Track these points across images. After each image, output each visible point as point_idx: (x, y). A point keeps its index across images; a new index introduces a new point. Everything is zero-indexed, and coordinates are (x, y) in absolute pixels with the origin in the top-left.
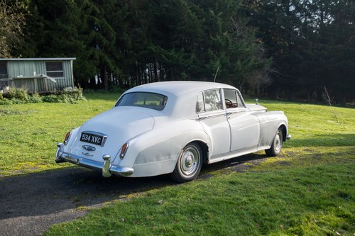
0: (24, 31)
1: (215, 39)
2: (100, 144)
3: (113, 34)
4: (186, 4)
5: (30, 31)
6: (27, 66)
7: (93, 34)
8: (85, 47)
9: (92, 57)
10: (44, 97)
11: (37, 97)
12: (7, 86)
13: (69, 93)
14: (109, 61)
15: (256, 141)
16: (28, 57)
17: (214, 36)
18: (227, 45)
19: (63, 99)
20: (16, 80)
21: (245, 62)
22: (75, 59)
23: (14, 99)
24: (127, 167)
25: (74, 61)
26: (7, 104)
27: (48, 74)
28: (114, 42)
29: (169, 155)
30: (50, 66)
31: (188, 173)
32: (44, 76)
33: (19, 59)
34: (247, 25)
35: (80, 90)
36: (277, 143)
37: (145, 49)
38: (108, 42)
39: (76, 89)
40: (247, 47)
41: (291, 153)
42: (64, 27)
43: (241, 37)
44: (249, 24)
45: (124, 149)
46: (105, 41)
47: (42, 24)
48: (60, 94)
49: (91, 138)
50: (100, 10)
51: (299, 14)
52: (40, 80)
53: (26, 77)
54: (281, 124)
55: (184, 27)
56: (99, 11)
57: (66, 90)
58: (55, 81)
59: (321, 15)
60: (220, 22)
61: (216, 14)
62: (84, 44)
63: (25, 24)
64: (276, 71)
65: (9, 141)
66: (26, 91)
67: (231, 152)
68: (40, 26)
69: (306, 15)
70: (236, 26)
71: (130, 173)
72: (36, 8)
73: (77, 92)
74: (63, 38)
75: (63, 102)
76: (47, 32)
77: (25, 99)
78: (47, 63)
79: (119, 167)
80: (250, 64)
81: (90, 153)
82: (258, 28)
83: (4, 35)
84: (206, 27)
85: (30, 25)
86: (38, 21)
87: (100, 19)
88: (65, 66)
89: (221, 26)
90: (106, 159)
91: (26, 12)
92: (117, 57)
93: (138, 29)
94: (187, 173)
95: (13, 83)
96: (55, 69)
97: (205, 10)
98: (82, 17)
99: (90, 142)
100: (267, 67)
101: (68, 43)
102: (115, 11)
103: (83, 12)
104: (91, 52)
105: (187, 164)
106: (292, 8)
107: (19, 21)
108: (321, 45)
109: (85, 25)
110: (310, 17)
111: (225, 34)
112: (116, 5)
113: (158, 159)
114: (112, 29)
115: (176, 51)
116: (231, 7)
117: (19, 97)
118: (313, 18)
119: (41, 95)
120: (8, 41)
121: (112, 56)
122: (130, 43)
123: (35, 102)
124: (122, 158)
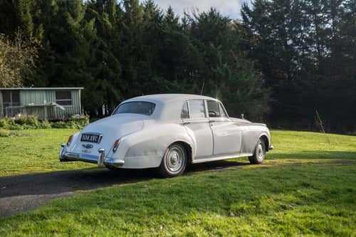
0: (37, 63)
1: (215, 70)
2: (97, 142)
3: (119, 67)
4: (188, 38)
5: (42, 63)
6: (38, 95)
7: (100, 66)
8: (93, 78)
9: (100, 88)
10: (52, 123)
11: (46, 123)
12: (19, 113)
13: (77, 120)
14: (115, 92)
15: (238, 148)
16: (39, 87)
17: (215, 68)
18: (228, 76)
19: (70, 125)
20: (27, 107)
21: (245, 91)
22: (83, 88)
23: (25, 125)
24: (119, 160)
25: (82, 90)
26: (19, 129)
27: (57, 102)
28: (120, 74)
29: (156, 151)
30: (59, 95)
31: (174, 169)
32: (54, 104)
33: (31, 88)
34: (247, 58)
35: (87, 117)
36: (260, 152)
37: (150, 80)
38: (115, 75)
39: (83, 117)
40: (246, 77)
41: (274, 163)
42: (74, 59)
43: (241, 68)
44: (249, 56)
45: (116, 144)
46: (112, 73)
47: (53, 58)
48: (68, 120)
49: (90, 138)
50: (108, 45)
51: (297, 47)
52: (50, 108)
53: (37, 105)
54: (262, 135)
55: (186, 60)
56: (106, 46)
57: (74, 117)
58: (63, 109)
59: (318, 48)
60: (219, 55)
61: (216, 47)
62: (92, 76)
63: (37, 57)
64: (275, 101)
65: (20, 153)
66: (36, 118)
67: (214, 155)
68: (51, 59)
69: (303, 49)
70: (236, 58)
71: (121, 164)
72: (48, 43)
73: (84, 119)
74: (73, 70)
75: (71, 128)
76: (57, 65)
77: (35, 125)
78: (56, 92)
79: (112, 159)
80: (249, 93)
81: (89, 150)
82: (257, 61)
83: (19, 67)
84: (207, 59)
85: (42, 58)
86: (50, 54)
87: (108, 53)
88: (73, 95)
89: (220, 58)
90: (100, 152)
91: (39, 47)
92: (124, 88)
93: (142, 62)
94: (172, 169)
95: (24, 110)
96: (64, 97)
97: (206, 44)
98: (91, 51)
99: (89, 141)
100: (266, 97)
101: (77, 75)
102: (122, 46)
103: (92, 46)
104: (98, 83)
105: (173, 162)
106: (290, 42)
107: (32, 54)
108: (319, 76)
109: (94, 59)
110: (308, 50)
111: (225, 65)
112: (122, 40)
113: (146, 154)
114: (118, 62)
115: (179, 82)
116: (230, 41)
117: (29, 123)
118: (310, 51)
119: (50, 121)
120: (22, 72)
121: (118, 87)
122: (135, 74)
123: (45, 128)
124: (114, 151)
